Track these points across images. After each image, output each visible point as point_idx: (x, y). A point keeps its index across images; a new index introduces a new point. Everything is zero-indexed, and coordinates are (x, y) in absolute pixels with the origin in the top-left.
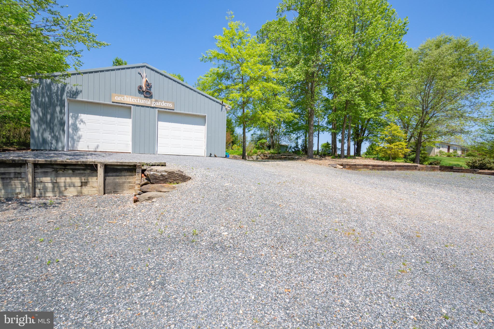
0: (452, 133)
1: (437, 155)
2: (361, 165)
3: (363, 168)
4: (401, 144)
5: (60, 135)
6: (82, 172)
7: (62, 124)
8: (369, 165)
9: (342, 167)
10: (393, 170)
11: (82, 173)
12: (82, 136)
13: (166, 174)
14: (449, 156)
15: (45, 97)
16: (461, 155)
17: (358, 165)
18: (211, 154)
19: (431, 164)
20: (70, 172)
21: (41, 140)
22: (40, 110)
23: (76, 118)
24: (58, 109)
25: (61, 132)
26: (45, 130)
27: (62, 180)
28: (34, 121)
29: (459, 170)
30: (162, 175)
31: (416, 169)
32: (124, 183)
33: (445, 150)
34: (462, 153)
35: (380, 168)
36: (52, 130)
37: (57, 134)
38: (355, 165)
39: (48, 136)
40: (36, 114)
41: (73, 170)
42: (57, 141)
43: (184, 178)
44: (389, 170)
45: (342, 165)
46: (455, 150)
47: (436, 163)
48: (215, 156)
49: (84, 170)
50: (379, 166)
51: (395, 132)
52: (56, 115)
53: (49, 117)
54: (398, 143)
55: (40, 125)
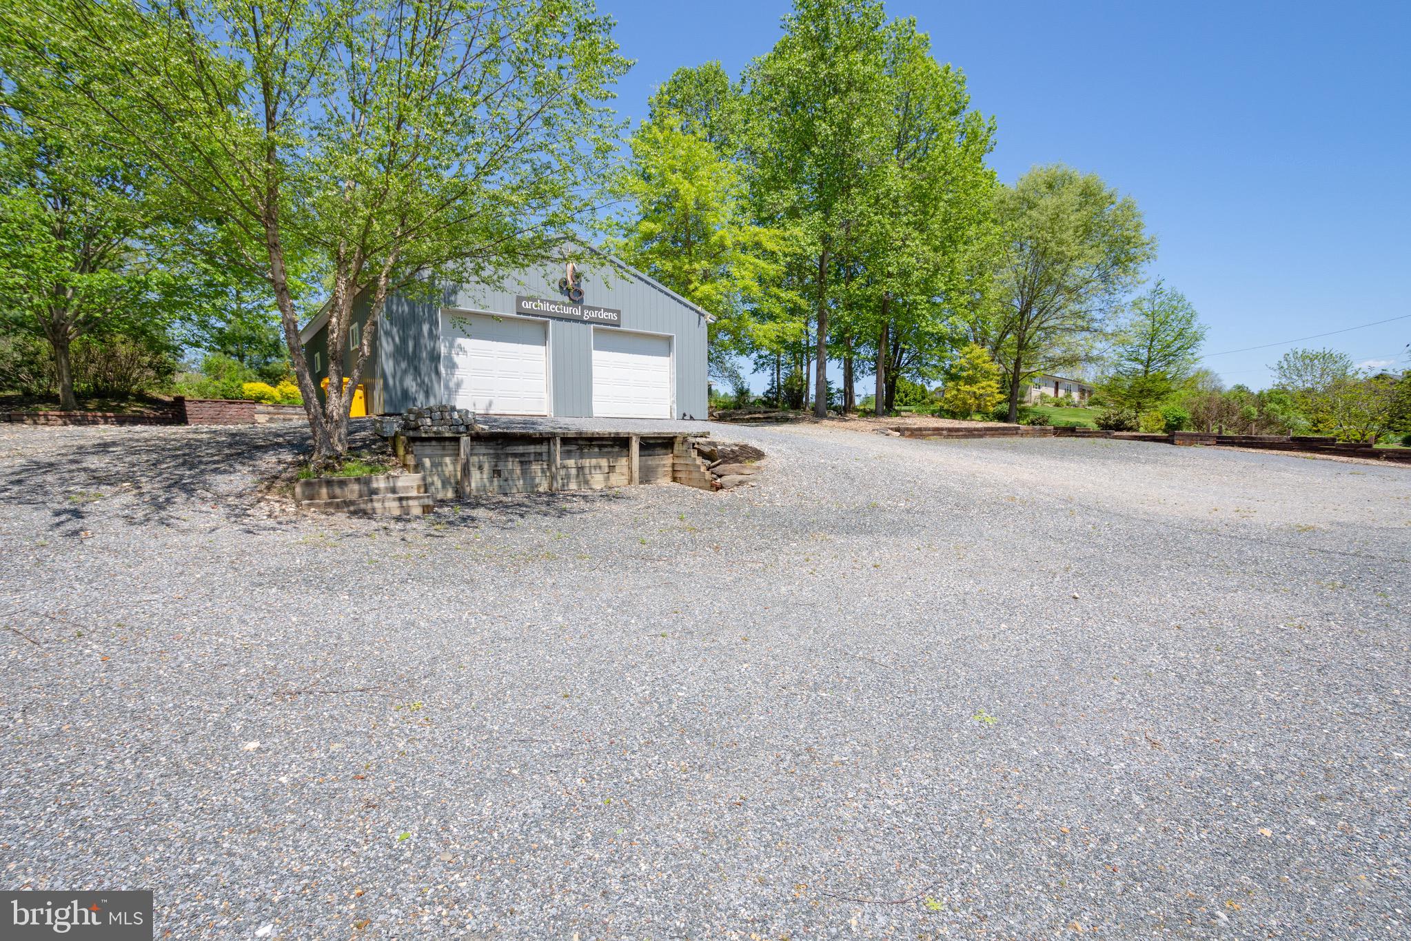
0: (1071, 361)
1: (1036, 404)
2: (929, 429)
3: (934, 435)
4: (990, 386)
5: (431, 381)
6: (610, 449)
7: (435, 358)
8: (942, 429)
9: (898, 434)
10: (981, 436)
11: (610, 452)
12: (462, 381)
13: (737, 448)
14: (1057, 405)
15: (402, 305)
16: (1079, 402)
17: (926, 429)
18: (685, 415)
19: (1033, 423)
20: (596, 450)
21: (399, 393)
22: (395, 330)
23: (451, 346)
24: (426, 328)
25: (433, 376)
26: (405, 372)
27: (587, 462)
28: (386, 354)
29: (1086, 433)
30: (732, 451)
31: (1017, 433)
32: (658, 466)
33: (1050, 391)
34: (1081, 398)
35: (961, 433)
36: (417, 372)
37: (426, 380)
38: (920, 429)
39: (411, 384)
40: (390, 340)
41: (600, 447)
42: (427, 394)
43: (759, 455)
44: (974, 436)
45: (897, 430)
46: (1068, 390)
47: (1040, 421)
48: (692, 418)
49: (612, 446)
50: (958, 430)
51: (980, 361)
52: (422, 341)
53: (411, 344)
54: (984, 384)
55: (397, 363)
